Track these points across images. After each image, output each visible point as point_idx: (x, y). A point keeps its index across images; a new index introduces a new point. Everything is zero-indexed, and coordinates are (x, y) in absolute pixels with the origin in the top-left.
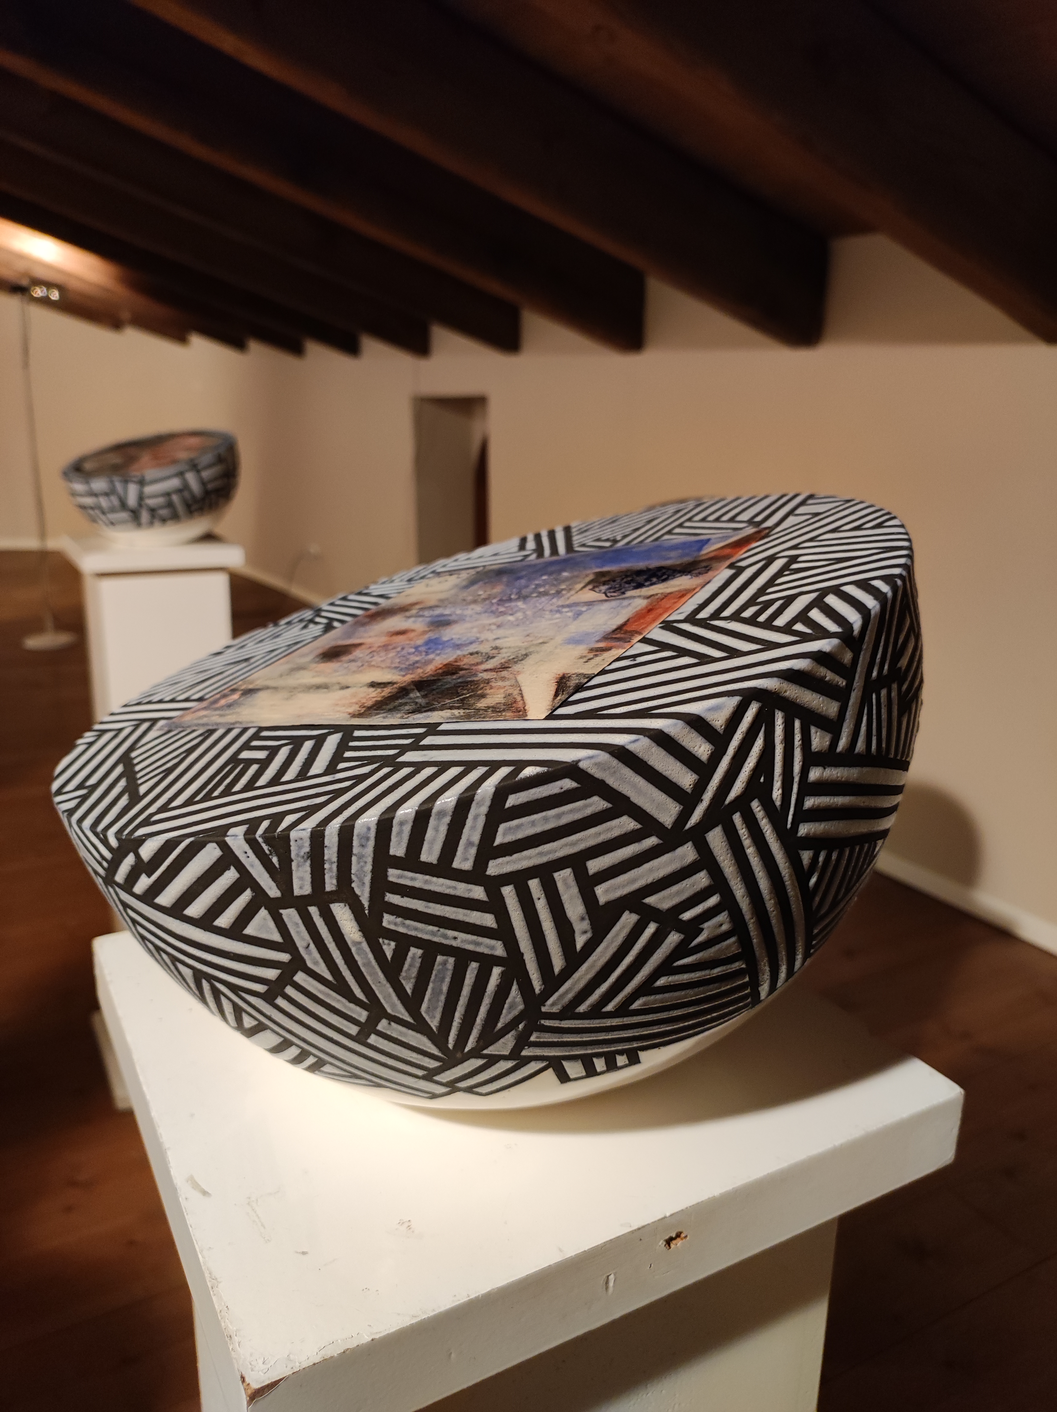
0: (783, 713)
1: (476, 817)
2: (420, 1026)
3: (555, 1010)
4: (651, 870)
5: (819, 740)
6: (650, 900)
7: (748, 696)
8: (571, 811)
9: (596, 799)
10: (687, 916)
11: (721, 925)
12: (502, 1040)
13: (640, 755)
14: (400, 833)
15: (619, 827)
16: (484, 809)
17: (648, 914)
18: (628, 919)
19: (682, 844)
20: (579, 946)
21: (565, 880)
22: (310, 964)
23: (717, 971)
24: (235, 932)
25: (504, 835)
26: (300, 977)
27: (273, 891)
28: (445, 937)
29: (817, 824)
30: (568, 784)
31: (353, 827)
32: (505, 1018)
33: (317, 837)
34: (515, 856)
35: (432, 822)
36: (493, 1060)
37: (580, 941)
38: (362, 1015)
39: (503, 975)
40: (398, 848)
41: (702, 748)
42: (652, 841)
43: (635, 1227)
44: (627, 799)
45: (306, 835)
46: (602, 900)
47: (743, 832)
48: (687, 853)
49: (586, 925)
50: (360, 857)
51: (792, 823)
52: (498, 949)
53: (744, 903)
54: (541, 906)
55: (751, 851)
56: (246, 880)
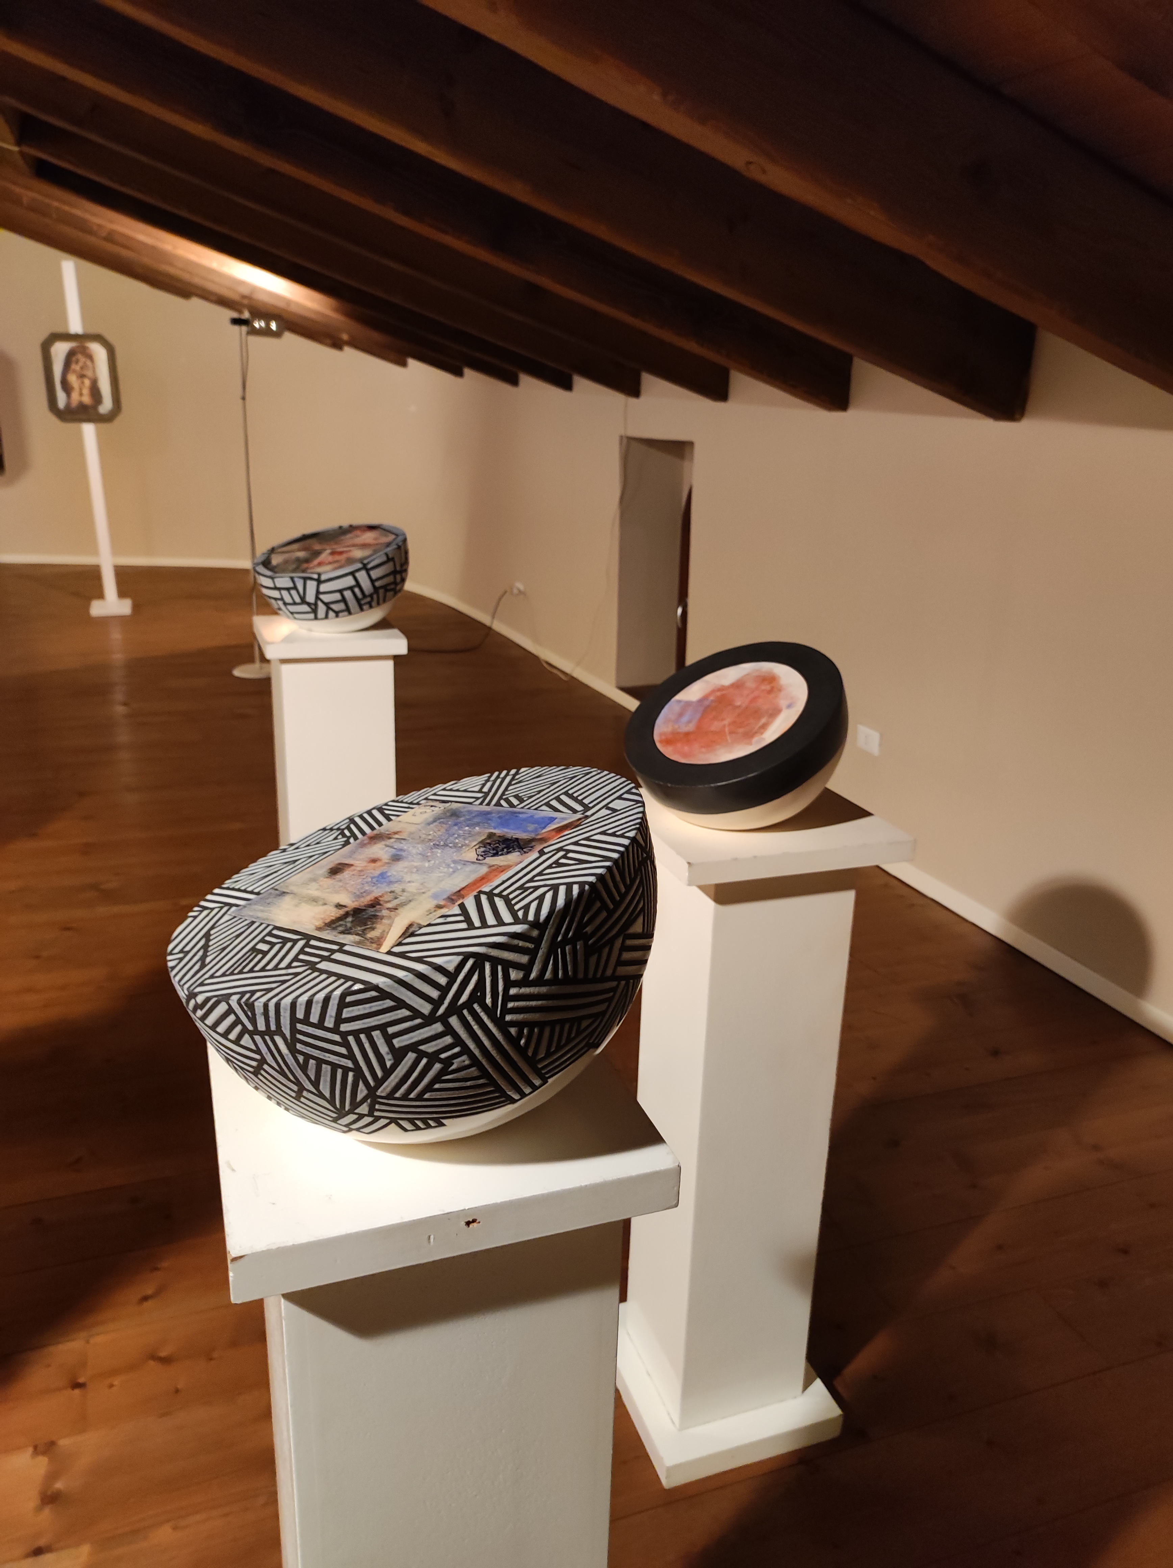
0: (490, 963)
1: (333, 1004)
2: (321, 1095)
3: (383, 1094)
4: (420, 1034)
5: (514, 975)
6: (422, 1048)
7: (467, 957)
8: (376, 1006)
9: (388, 1001)
10: (443, 1056)
11: (464, 1061)
12: (361, 1107)
13: (409, 983)
14: (300, 1008)
15: (402, 1013)
16: (336, 1002)
17: (421, 1055)
18: (411, 1056)
19: (435, 1023)
20: (388, 1066)
21: (377, 1036)
22: (269, 1062)
23: (468, 1084)
24: (237, 1042)
25: (346, 1013)
26: (265, 1067)
27: (250, 1028)
28: (324, 1056)
29: (518, 1015)
30: (374, 994)
31: (280, 1004)
32: (360, 1097)
33: (266, 1006)
34: (352, 1023)
35: (314, 1005)
36: (361, 1116)
37: (389, 1064)
38: (295, 1088)
39: (354, 1076)
40: (300, 1015)
41: (442, 980)
42: (418, 1021)
43: (446, 1212)
44: (404, 1001)
45: (262, 1005)
46: (397, 1046)
47: (470, 1018)
48: (438, 1027)
49: (390, 1056)
50: (284, 1017)
51: (500, 1014)
52: (350, 1064)
53: (477, 1052)
54: (367, 1046)
55: (476, 1027)
56: (238, 1021)
